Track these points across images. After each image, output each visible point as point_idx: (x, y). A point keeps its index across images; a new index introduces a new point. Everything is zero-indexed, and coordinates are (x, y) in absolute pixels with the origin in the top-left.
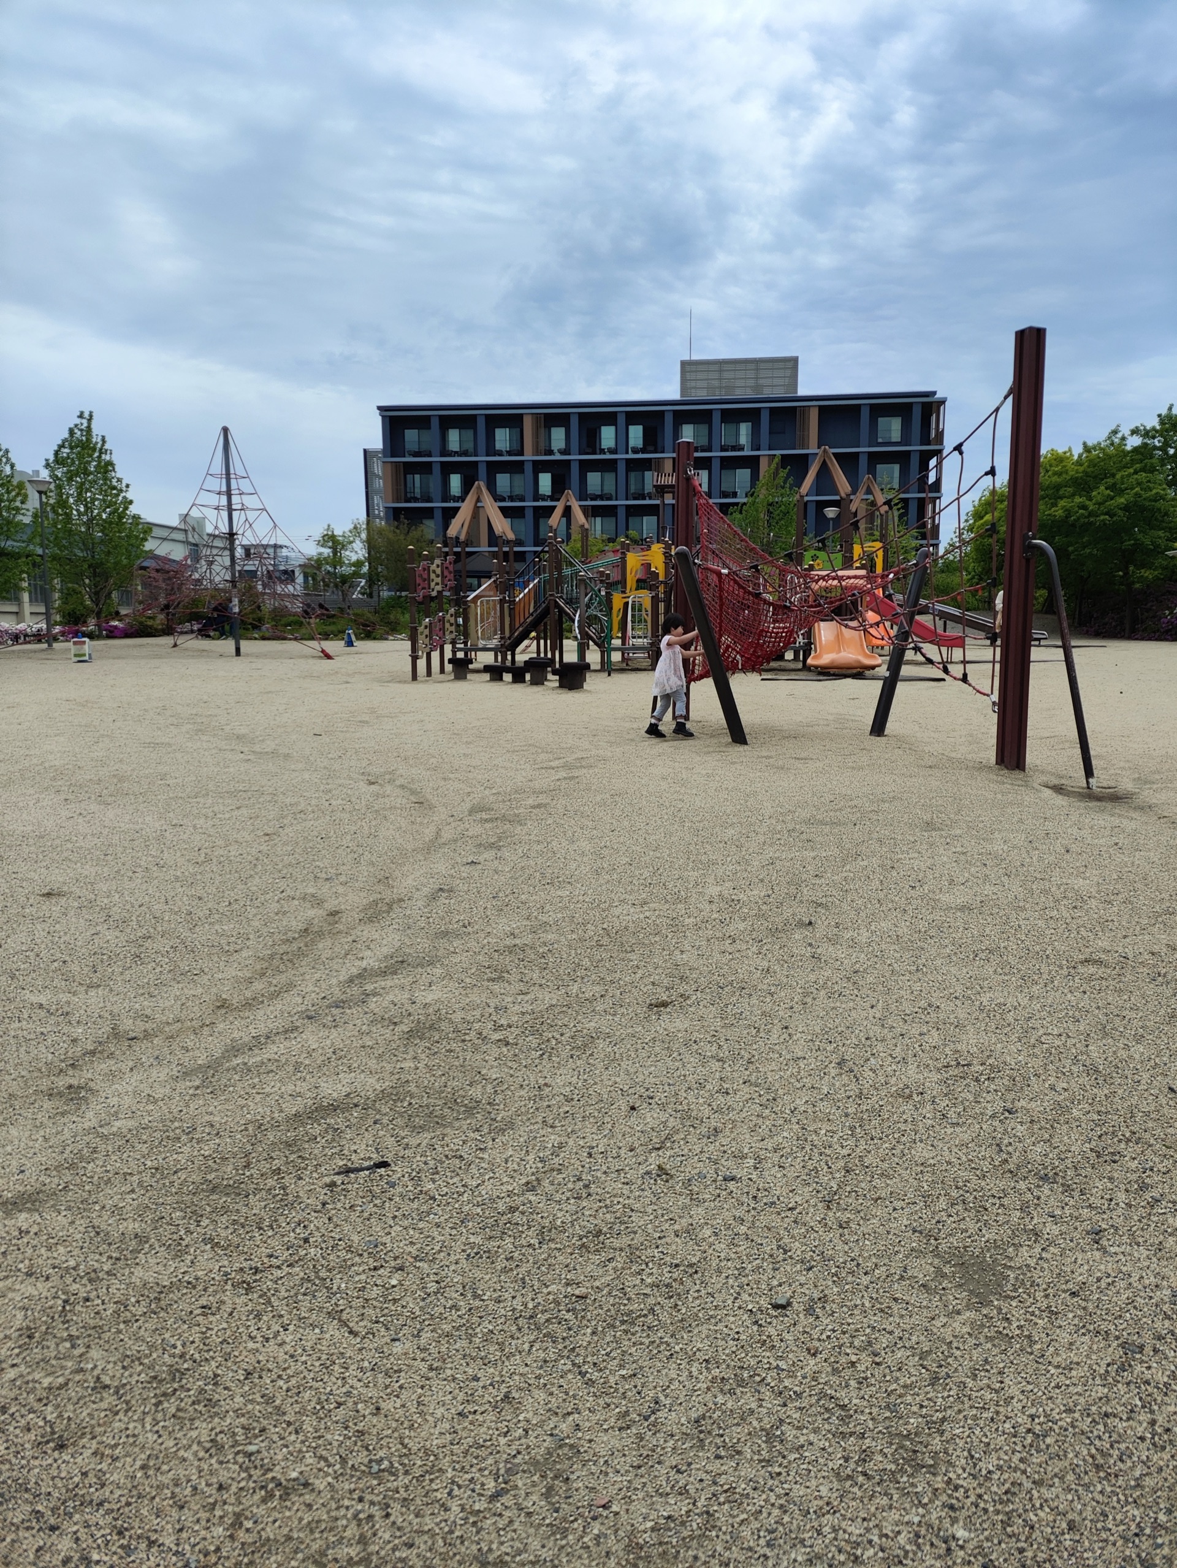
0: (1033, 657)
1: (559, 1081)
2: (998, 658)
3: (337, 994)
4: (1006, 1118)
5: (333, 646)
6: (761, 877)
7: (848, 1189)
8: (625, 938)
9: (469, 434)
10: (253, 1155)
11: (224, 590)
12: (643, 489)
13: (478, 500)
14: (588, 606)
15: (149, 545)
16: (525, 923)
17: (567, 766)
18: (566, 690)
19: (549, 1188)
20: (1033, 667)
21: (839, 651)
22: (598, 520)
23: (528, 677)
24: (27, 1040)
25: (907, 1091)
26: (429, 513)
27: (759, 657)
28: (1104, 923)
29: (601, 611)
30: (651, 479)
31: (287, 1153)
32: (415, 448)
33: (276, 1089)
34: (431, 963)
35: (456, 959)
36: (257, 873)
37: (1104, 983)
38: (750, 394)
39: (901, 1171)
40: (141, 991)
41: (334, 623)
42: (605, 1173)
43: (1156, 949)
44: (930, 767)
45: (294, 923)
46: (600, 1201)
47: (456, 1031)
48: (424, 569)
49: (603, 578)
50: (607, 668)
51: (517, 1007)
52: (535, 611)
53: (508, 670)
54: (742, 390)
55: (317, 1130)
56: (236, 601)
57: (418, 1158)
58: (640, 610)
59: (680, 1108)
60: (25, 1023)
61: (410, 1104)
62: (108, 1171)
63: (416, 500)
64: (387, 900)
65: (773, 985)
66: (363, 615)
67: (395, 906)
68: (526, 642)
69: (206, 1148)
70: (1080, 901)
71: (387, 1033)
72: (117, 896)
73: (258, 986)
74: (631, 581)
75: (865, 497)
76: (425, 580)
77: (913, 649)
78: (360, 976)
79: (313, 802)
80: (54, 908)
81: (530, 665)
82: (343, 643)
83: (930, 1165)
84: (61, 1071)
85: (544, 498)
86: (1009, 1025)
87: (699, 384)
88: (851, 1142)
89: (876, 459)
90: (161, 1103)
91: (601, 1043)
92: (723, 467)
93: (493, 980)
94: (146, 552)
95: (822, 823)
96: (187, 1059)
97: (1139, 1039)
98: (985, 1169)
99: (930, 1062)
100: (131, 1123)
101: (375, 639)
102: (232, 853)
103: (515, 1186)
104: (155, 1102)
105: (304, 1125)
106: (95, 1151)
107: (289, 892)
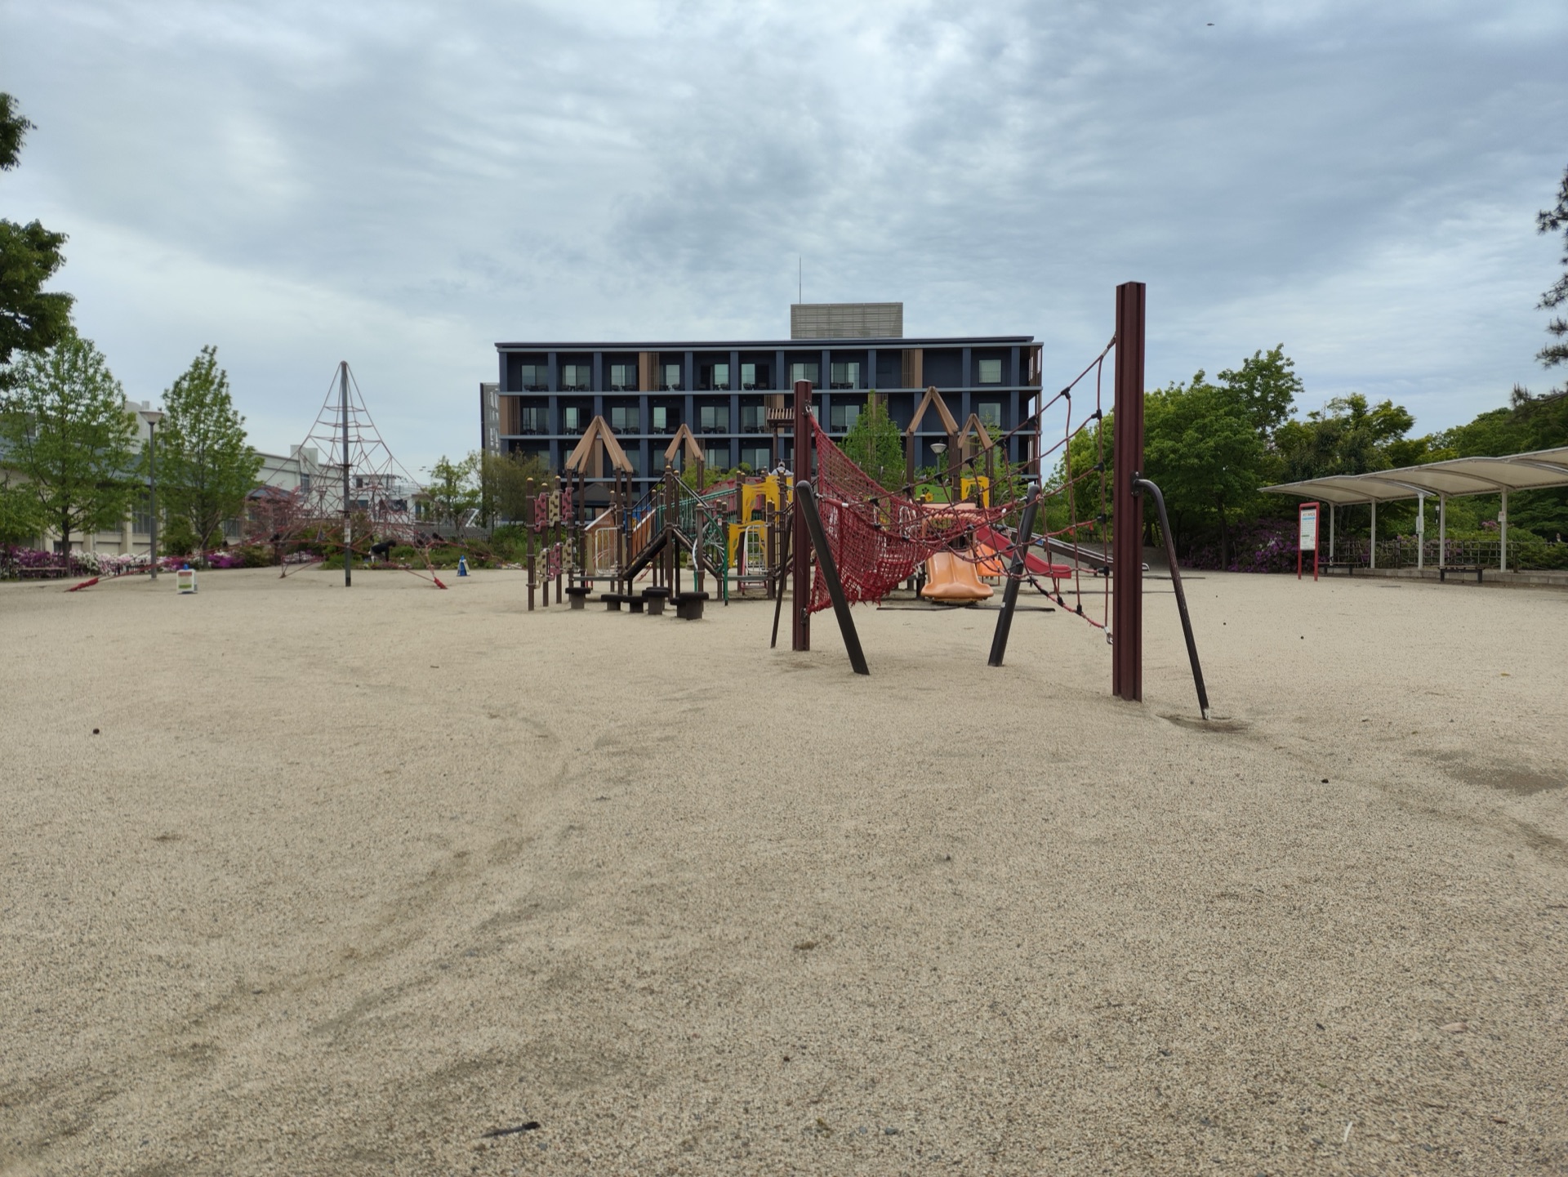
0: (1144, 588)
1: (708, 1031)
2: (1111, 588)
3: (471, 941)
4: (1162, 1060)
5: (447, 575)
6: (895, 810)
7: (1012, 1139)
8: (764, 876)
9: (586, 370)
10: (396, 1117)
11: (337, 521)
12: (756, 423)
13: (597, 433)
14: (706, 537)
15: (261, 476)
16: (661, 861)
17: (691, 698)
18: (684, 620)
19: (707, 1148)
20: (1145, 598)
21: (952, 581)
22: (712, 452)
23: (646, 606)
24: (146, 996)
25: (1061, 1034)
26: (544, 445)
27: (879, 588)
28: (1236, 856)
29: (718, 541)
30: (763, 414)
31: (431, 1114)
32: (532, 382)
33: (413, 1045)
34: (566, 907)
35: (592, 901)
36: (379, 813)
37: (1242, 917)
38: (857, 337)
39: (1064, 1120)
40: (265, 941)
41: (447, 552)
42: (763, 1129)
43: (1289, 881)
44: (1050, 697)
45: (421, 866)
46: (761, 1160)
47: (599, 979)
48: (543, 501)
49: (721, 510)
50: (724, 597)
51: (659, 952)
52: (652, 541)
53: (626, 600)
54: (850, 333)
55: (460, 1089)
56: (348, 532)
57: (569, 1118)
58: (757, 540)
59: (835, 1057)
60: (143, 977)
61: (556, 1059)
62: (241, 1138)
63: (531, 432)
64: (516, 840)
65: (918, 924)
66: (475, 545)
67: (524, 845)
68: (643, 571)
69: (345, 1110)
70: (1210, 833)
71: (527, 981)
72: (234, 839)
73: (387, 933)
74: (747, 511)
75: (969, 433)
76: (543, 511)
77: (1028, 581)
78: (492, 921)
79: (434, 737)
80: (169, 852)
81: (648, 595)
82: (455, 572)
83: (1092, 1112)
84: (184, 1028)
85: (658, 431)
86: (1155, 962)
87: (810, 327)
88: (1011, 1090)
89: (978, 398)
90: (293, 1062)
91: (749, 990)
92: (832, 403)
93: (633, 923)
94: (257, 483)
95: (951, 754)
96: (317, 1014)
97: (1283, 974)
98: (1146, 1115)
99: (1082, 1003)
100: (263, 1085)
101: (488, 568)
102: (353, 792)
103: (671, 1146)
104: (287, 1060)
105: (446, 1083)
106: (225, 1116)
107: (413, 833)
